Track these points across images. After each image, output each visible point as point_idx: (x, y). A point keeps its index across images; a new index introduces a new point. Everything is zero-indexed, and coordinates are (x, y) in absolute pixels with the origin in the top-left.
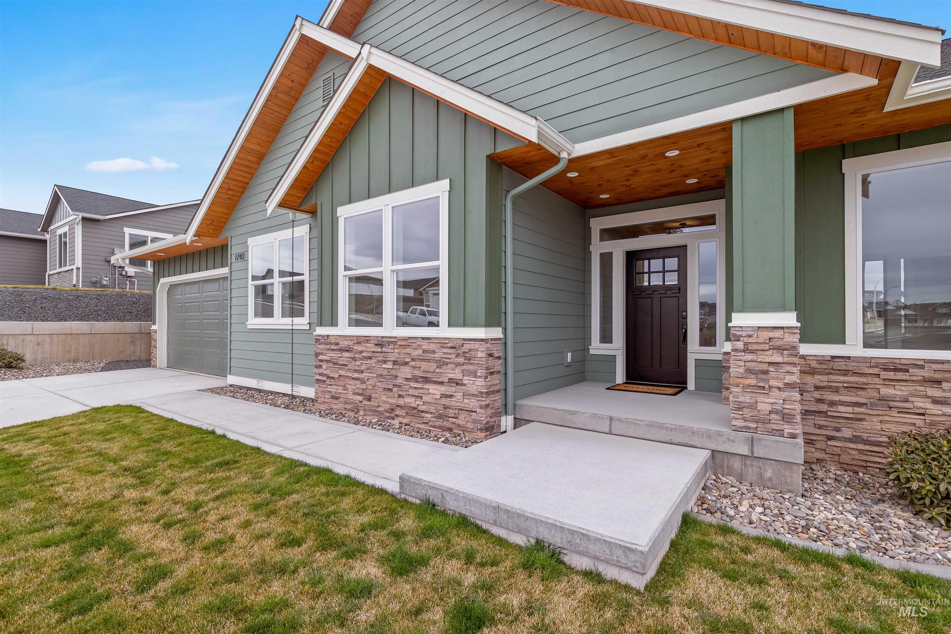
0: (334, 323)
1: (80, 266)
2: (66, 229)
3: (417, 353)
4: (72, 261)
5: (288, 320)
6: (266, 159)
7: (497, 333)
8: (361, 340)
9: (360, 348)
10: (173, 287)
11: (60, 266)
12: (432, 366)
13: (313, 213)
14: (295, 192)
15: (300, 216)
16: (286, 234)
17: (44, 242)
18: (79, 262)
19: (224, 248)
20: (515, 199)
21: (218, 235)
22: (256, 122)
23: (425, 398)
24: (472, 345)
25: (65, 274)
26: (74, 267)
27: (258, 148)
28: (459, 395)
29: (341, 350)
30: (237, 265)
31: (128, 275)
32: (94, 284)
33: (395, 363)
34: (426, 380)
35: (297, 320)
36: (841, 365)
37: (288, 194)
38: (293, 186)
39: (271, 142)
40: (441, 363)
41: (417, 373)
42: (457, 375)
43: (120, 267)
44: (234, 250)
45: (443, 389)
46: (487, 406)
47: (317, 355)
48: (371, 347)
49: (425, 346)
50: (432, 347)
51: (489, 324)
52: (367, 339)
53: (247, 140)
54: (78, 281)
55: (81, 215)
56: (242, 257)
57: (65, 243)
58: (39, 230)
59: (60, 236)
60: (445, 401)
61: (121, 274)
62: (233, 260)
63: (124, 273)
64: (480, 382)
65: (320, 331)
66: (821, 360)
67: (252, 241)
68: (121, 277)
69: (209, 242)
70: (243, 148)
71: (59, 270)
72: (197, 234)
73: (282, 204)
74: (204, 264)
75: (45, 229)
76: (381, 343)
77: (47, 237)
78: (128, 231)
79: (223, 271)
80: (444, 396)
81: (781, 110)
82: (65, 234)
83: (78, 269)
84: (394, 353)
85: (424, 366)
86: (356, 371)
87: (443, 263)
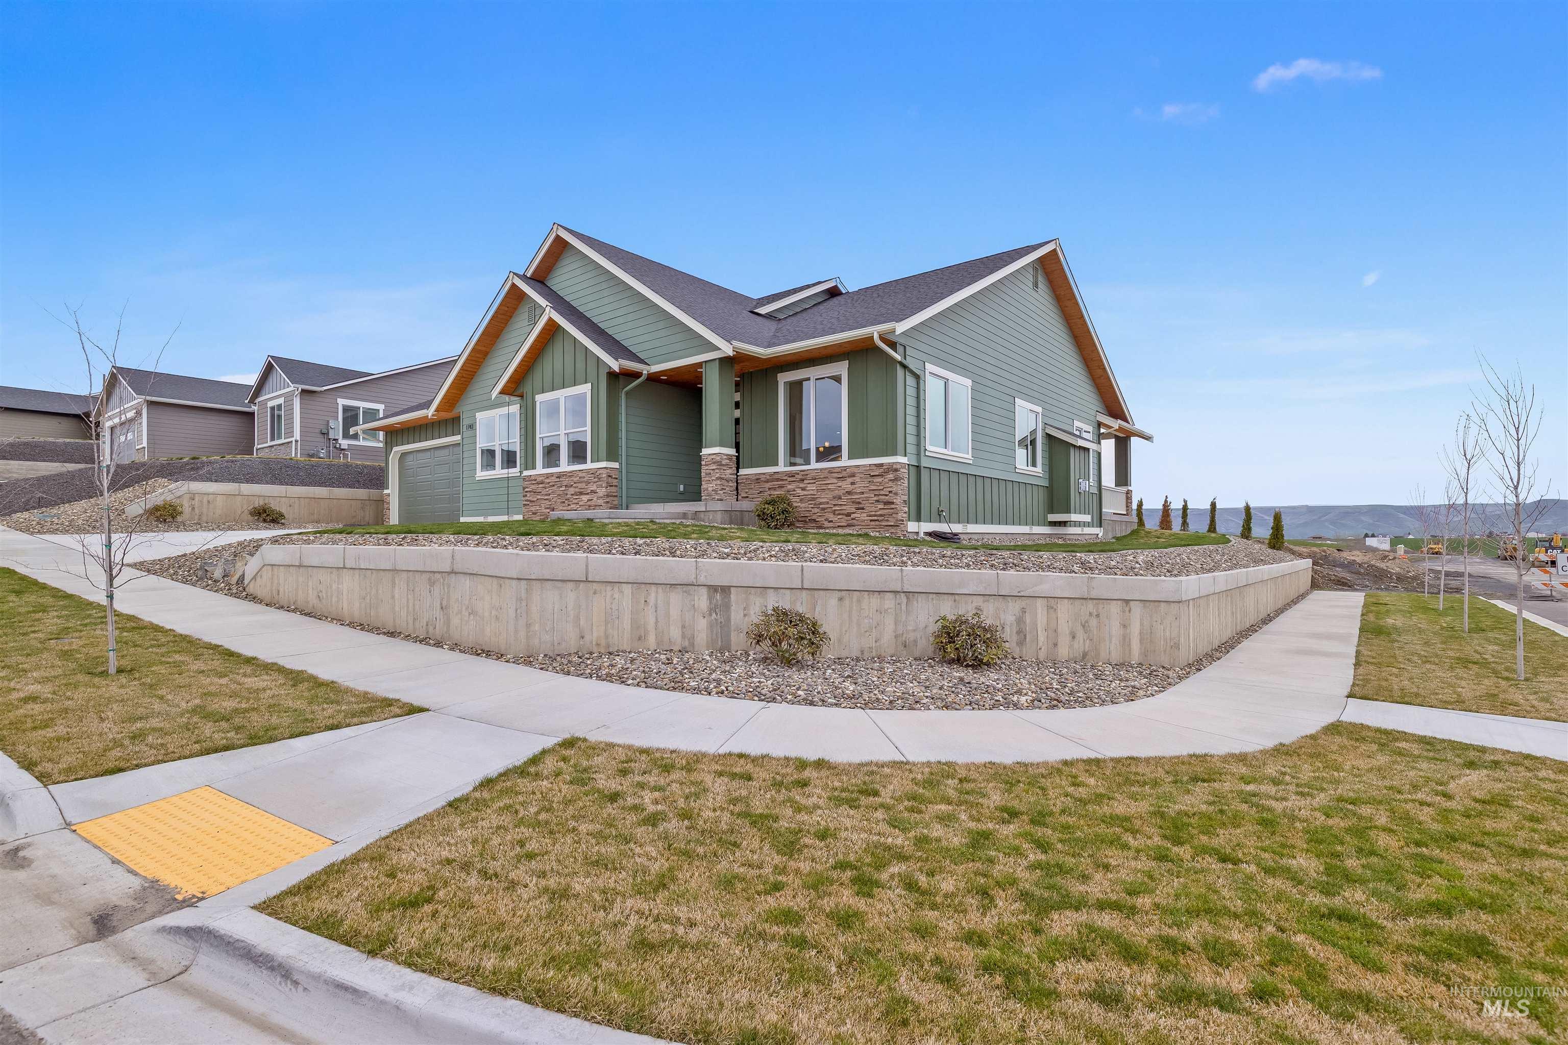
0: (534, 468)
1: (298, 439)
2: (281, 401)
3: (575, 479)
4: (290, 433)
5: (506, 471)
6: (489, 356)
7: (616, 465)
8: (548, 476)
9: (547, 481)
10: (404, 455)
11: (273, 439)
12: (583, 485)
13: (522, 396)
14: (509, 385)
15: (513, 398)
16: (504, 410)
17: (252, 414)
18: (297, 435)
19: (456, 421)
20: (627, 393)
21: (452, 411)
22: (483, 334)
23: (581, 503)
24: (601, 471)
25: (279, 448)
26: (293, 439)
27: (484, 349)
28: (595, 499)
29: (538, 483)
30: (467, 433)
31: (342, 447)
32: (312, 456)
33: (566, 486)
34: (581, 493)
35: (511, 470)
36: (776, 476)
37: (505, 386)
38: (508, 382)
39: (493, 345)
40: (588, 483)
41: (577, 490)
42: (594, 488)
43: (334, 440)
44: (465, 422)
45: (588, 497)
46: (608, 502)
47: (524, 488)
48: (554, 479)
49: (581, 474)
50: (584, 475)
51: (609, 459)
52: (552, 475)
53: (476, 344)
54: (296, 453)
55: (301, 387)
56: (471, 427)
57: (279, 416)
58: (247, 401)
59: (273, 408)
60: (589, 503)
61: (335, 447)
62: (465, 429)
63: (338, 446)
64: (604, 490)
65: (526, 473)
66: (771, 475)
67: (479, 416)
68: (335, 450)
69: (445, 415)
70: (473, 350)
71: (270, 444)
72: (437, 410)
73: (502, 392)
74: (436, 434)
75: (252, 401)
76: (560, 476)
77: (255, 408)
78: (342, 402)
79: (457, 438)
80: (589, 500)
81: (715, 360)
82: (279, 406)
83: (297, 441)
84: (565, 481)
85: (580, 485)
86: (546, 495)
87: (588, 428)
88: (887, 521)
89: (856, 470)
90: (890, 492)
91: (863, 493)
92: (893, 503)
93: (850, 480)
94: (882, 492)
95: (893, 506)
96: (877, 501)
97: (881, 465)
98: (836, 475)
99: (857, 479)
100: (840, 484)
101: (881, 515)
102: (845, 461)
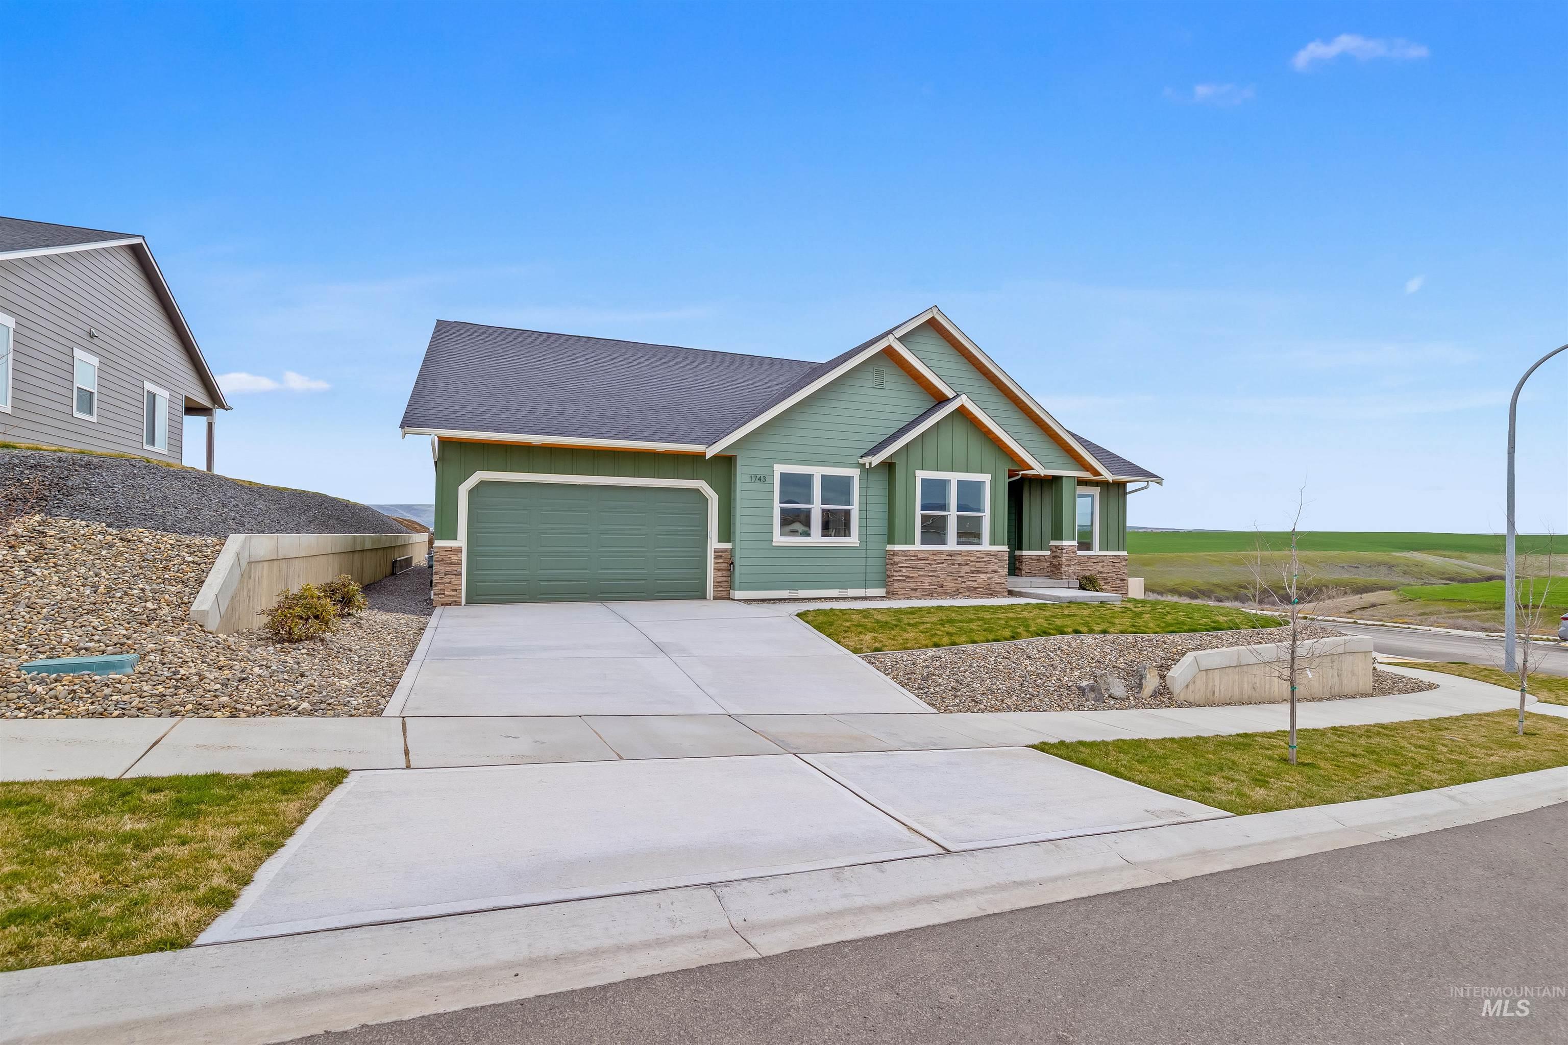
3: (971, 558)
5: (831, 539)
8: (932, 553)
9: (933, 558)
10: (483, 485)
12: (981, 564)
24: (1003, 554)
33: (959, 564)
35: (840, 539)
41: (973, 569)
42: (995, 568)
48: (943, 557)
49: (978, 555)
50: (982, 555)
52: (935, 552)
76: (947, 554)
84: (959, 560)
85: (978, 565)
87: (986, 514)
88: (1122, 591)
89: (1105, 558)
90: (1124, 573)
91: (1109, 573)
92: (1125, 580)
93: (1101, 564)
94: (1119, 573)
95: (1125, 582)
96: (1117, 578)
97: (1119, 556)
98: (1093, 560)
99: (1105, 564)
100: (1095, 566)
101: (1119, 587)
102: (1096, 552)
